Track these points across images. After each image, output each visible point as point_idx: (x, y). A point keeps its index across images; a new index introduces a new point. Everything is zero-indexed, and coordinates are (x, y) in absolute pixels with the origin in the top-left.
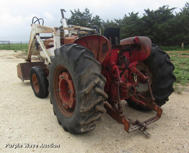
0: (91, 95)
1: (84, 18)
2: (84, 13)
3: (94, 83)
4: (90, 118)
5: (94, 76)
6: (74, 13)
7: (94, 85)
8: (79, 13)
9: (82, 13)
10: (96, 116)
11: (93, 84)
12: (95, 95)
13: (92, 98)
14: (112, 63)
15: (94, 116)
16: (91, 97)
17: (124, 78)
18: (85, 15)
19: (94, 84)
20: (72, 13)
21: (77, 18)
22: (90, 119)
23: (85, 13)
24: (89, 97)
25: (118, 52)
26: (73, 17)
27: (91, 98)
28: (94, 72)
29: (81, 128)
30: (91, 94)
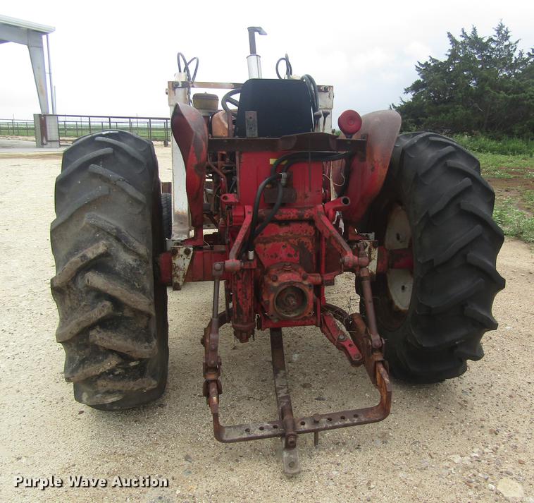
0: (75, 295)
1: (489, 57)
2: (491, 40)
3: (81, 257)
4: (82, 365)
5: (95, 234)
6: (460, 39)
7: (81, 264)
8: (475, 42)
9: (484, 41)
10: (99, 362)
11: (79, 259)
12: (89, 297)
13: (80, 305)
14: (225, 198)
15: (94, 363)
16: (76, 302)
17: (293, 254)
18: (493, 46)
19: (82, 261)
20: (454, 41)
21: (467, 58)
22: (83, 368)
23: (494, 41)
24: (70, 300)
25: (272, 161)
26: (453, 55)
27: (77, 304)
28: (92, 221)
29: (82, 392)
30: (75, 289)
